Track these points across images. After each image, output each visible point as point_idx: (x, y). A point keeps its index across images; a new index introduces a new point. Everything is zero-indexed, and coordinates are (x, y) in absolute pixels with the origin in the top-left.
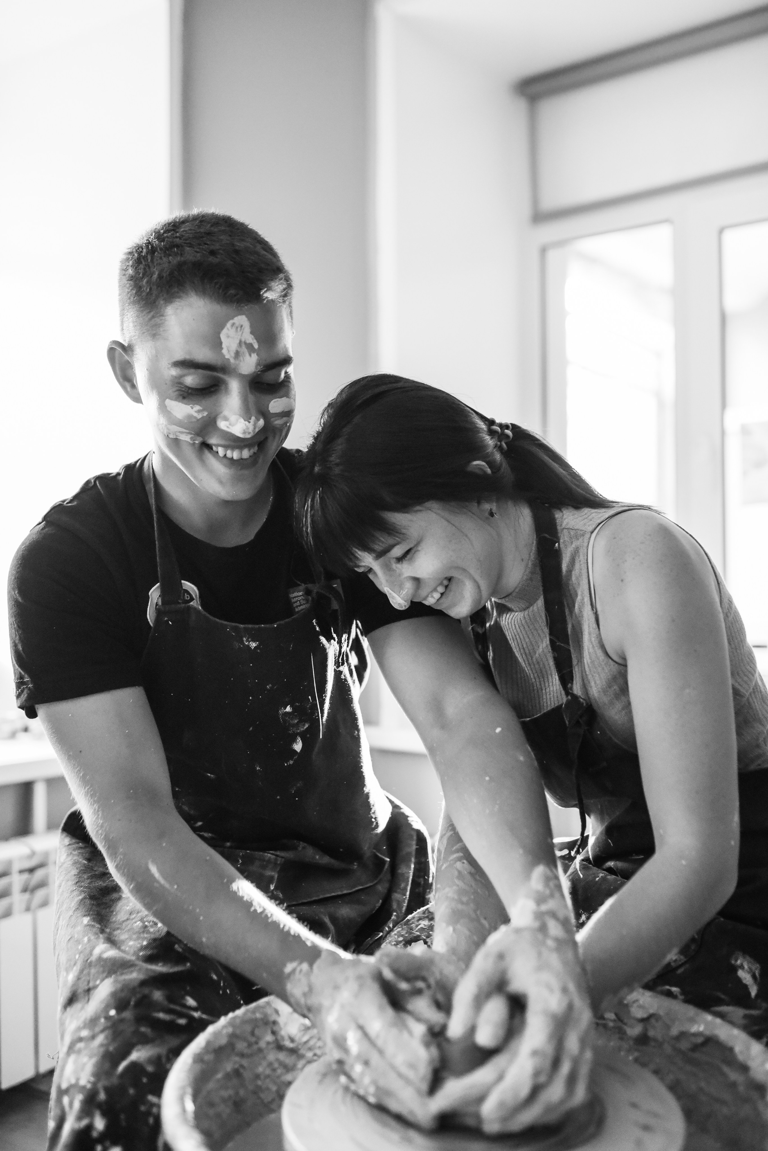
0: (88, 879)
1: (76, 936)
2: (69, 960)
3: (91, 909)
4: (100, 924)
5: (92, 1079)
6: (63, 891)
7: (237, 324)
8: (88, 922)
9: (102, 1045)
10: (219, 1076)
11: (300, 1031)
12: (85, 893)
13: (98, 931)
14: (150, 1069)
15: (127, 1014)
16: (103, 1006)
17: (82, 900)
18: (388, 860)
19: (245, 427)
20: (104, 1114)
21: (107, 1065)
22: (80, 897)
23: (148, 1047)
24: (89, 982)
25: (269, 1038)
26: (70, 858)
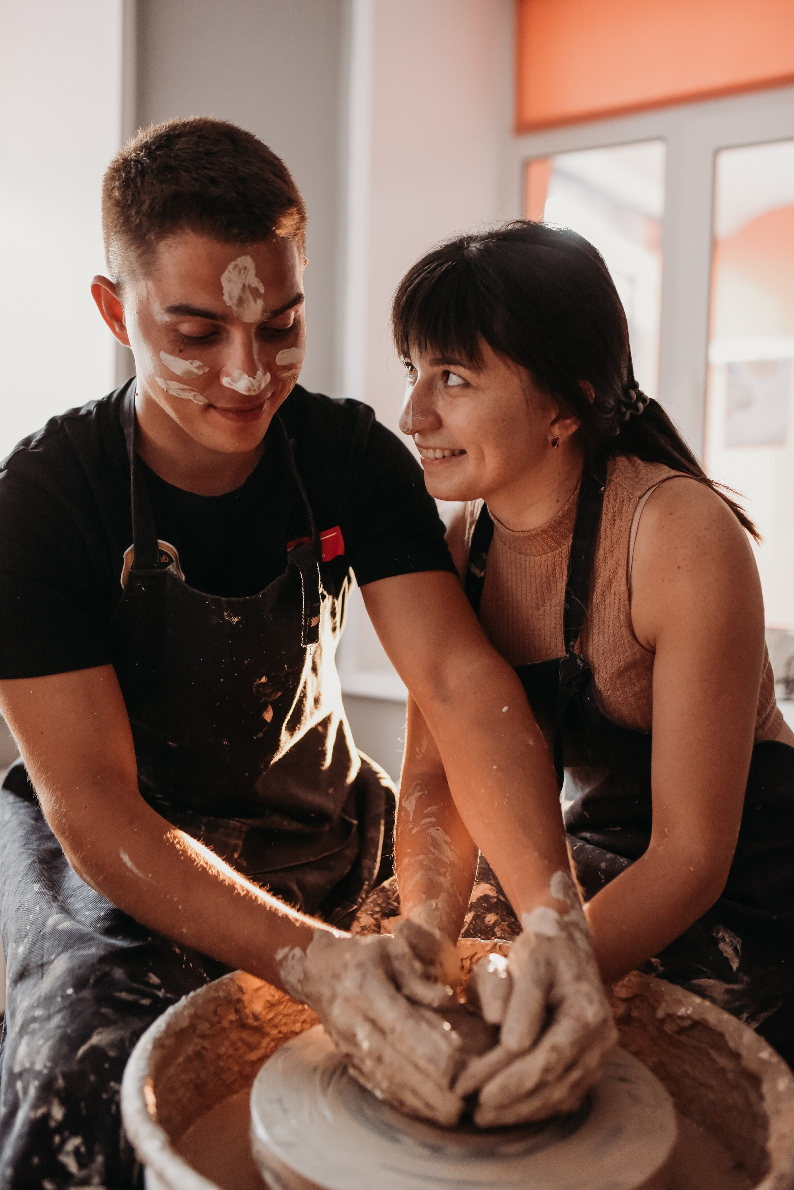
0: (36, 840)
1: (26, 905)
2: (19, 931)
3: (42, 874)
4: (52, 891)
5: (49, 1064)
6: (9, 853)
7: (240, 266)
8: (39, 889)
9: (59, 1027)
10: (181, 1059)
11: (265, 1008)
12: (34, 856)
13: (50, 900)
14: (112, 1053)
15: (86, 994)
16: (59, 983)
17: (31, 864)
18: (355, 822)
19: (249, 384)
20: (63, 1103)
21: (65, 1049)
22: (29, 861)
23: (109, 1030)
24: (42, 956)
25: (233, 1017)
26: (15, 817)
